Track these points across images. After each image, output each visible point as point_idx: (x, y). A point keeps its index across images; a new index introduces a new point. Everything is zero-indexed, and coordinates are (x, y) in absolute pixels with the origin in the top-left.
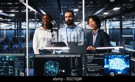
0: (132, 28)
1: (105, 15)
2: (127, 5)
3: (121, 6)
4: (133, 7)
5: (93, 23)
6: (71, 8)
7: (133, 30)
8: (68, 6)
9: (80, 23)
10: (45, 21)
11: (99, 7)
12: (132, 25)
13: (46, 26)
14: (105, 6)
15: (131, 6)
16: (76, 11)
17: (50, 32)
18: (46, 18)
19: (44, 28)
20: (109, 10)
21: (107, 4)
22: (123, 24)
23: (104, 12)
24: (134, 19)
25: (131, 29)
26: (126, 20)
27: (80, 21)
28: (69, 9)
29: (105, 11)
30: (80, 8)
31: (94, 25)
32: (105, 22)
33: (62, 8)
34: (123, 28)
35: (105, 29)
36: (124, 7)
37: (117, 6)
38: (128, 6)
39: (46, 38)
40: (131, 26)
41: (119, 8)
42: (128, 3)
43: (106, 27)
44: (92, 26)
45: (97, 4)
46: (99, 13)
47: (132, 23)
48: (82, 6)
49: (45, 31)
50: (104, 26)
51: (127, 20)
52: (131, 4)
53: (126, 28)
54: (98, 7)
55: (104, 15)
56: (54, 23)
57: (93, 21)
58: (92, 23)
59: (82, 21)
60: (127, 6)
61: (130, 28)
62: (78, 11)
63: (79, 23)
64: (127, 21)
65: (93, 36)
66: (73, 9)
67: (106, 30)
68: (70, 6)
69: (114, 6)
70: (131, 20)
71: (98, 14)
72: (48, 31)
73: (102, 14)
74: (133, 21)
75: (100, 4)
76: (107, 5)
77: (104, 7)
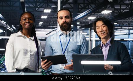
0: (128, 41)
1: (90, 20)
2: (120, 7)
3: (113, 9)
4: (128, 10)
5: (104, 29)
6: (39, 8)
7: (130, 44)
8: (36, 5)
9: (54, 31)
10: (26, 24)
11: (82, 8)
12: (128, 35)
13: (27, 31)
14: (90, 7)
15: (126, 9)
16: (47, 12)
17: (33, 40)
18: (29, 19)
19: (24, 34)
20: (96, 13)
21: (93, 4)
22: (115, 34)
23: (89, 16)
24: (130, 28)
25: (126, 41)
26: (119, 29)
27: (53, 28)
28: (37, 9)
29: (90, 14)
30: (53, 8)
31: (105, 31)
32: (90, 30)
33: (26, 7)
34: (115, 39)
35: (90, 40)
36: (117, 9)
37: (107, 8)
38: (122, 9)
39: (29, 49)
40: (126, 38)
41: (111, 11)
42: (122, 4)
43: (92, 38)
44: (102, 32)
45: (79, 4)
46: (81, 16)
47: (128, 33)
48: (57, 5)
49: (25, 39)
50: (89, 36)
51: (121, 28)
52: (126, 7)
53: (120, 39)
54: (80, 8)
55: (88, 21)
56: (13, 29)
57: (103, 26)
58: (102, 29)
59: (56, 27)
60: (120, 9)
61: (125, 39)
62: (51, 12)
63: (51, 30)
64: (121, 30)
65: (102, 48)
66: (43, 9)
67: (92, 41)
68: (39, 4)
69: (103, 8)
70: (126, 29)
71: (81, 18)
72: (30, 39)
73: (86, 19)
74: (129, 30)
75: (84, 3)
76: (93, 6)
77: (88, 9)
